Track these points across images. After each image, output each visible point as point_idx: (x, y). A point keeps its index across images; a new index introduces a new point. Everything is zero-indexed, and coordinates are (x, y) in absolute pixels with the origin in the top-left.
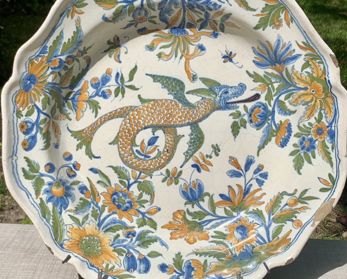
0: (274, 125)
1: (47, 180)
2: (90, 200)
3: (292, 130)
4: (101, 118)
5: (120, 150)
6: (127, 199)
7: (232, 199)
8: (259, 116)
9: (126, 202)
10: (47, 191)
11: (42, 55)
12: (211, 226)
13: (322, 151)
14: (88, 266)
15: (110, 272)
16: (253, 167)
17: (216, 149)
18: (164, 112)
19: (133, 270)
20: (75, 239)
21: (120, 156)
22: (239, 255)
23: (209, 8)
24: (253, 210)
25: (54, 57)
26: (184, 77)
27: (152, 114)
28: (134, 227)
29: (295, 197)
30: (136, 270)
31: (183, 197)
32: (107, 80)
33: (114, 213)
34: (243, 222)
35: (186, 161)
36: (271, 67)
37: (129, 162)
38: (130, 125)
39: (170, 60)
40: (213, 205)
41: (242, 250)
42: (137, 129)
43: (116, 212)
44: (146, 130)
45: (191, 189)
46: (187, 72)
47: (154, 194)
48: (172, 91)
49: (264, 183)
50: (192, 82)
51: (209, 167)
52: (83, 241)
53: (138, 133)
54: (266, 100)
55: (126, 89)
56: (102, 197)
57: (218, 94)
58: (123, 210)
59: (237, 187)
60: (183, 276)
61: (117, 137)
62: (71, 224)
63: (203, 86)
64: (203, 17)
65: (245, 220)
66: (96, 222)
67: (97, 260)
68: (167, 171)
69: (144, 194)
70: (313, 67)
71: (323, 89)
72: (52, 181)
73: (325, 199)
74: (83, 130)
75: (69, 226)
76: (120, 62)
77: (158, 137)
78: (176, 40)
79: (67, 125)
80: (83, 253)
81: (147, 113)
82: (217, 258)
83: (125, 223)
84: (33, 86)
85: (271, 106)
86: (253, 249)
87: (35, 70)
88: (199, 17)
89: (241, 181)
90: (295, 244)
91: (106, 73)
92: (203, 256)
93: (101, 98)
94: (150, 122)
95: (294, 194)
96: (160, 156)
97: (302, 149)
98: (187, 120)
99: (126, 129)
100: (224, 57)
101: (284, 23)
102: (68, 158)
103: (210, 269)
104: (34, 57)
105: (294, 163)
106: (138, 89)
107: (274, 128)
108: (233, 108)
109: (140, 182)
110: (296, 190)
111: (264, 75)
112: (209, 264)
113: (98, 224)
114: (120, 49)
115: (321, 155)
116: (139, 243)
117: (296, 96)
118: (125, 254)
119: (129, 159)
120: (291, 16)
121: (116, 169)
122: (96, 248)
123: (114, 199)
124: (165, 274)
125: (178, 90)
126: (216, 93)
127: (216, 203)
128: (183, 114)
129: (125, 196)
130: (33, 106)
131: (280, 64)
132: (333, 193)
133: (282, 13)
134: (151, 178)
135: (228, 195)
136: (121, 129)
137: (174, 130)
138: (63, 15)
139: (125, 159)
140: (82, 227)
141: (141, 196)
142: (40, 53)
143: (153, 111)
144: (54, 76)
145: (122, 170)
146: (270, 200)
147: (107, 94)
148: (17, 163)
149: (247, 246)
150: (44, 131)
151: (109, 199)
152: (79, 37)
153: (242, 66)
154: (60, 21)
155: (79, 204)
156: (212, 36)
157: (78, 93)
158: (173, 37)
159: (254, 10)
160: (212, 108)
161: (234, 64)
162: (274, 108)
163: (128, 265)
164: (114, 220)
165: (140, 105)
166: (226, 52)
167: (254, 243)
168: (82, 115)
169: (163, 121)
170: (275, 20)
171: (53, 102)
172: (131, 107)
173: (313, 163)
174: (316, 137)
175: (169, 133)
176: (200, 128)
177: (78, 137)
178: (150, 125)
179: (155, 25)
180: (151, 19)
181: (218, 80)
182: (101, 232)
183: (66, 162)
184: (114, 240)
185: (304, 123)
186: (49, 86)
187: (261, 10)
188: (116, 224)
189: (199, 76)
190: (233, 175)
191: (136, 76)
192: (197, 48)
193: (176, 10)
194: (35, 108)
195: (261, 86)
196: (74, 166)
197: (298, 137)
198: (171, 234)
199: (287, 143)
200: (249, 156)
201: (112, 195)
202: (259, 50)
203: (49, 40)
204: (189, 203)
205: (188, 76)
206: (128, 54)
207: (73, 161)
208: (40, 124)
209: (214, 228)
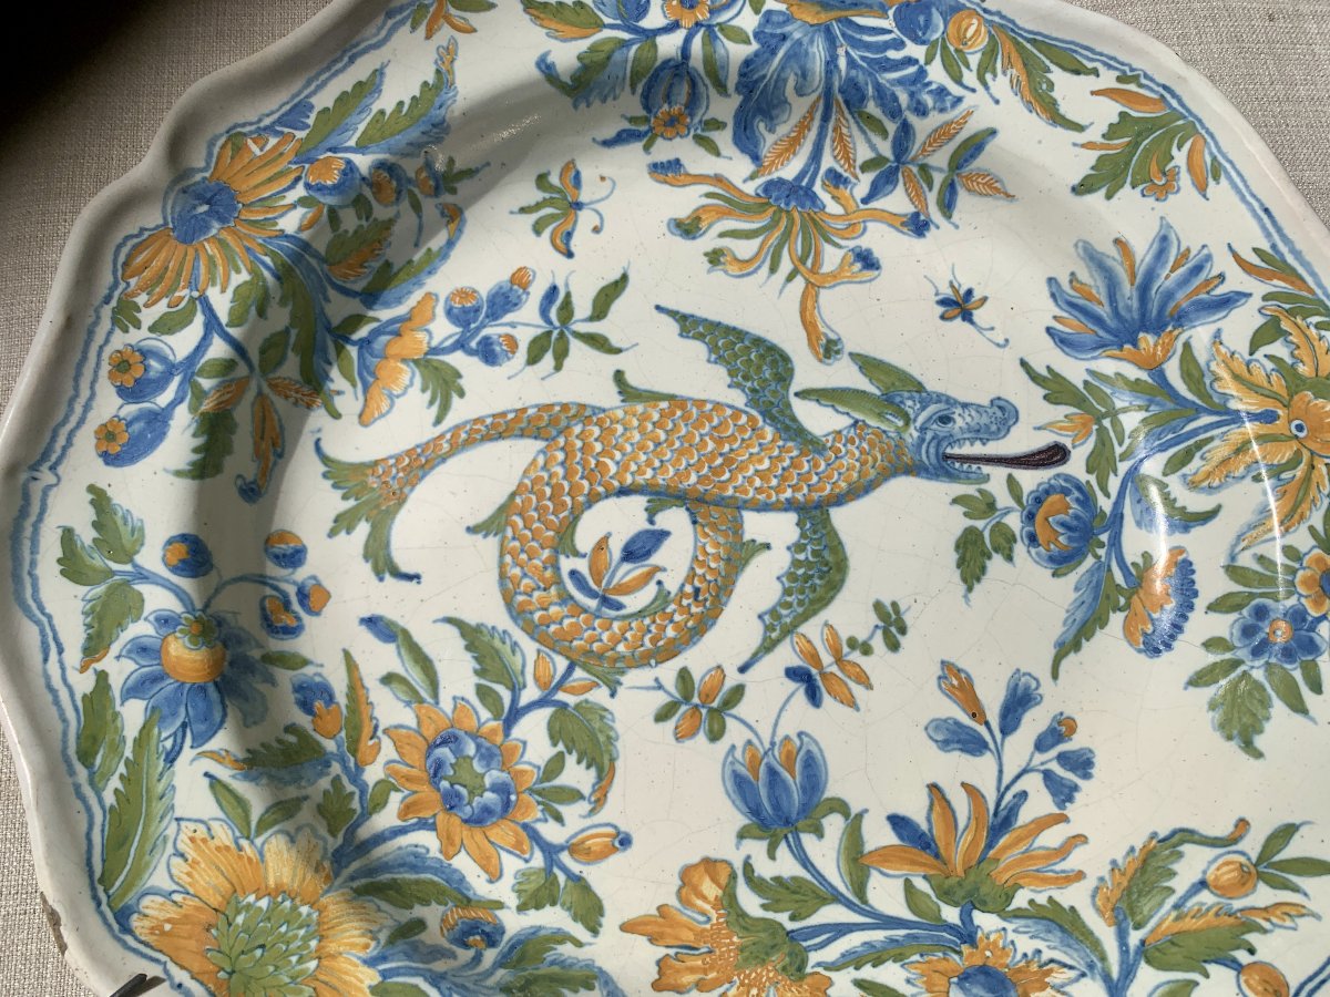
0: (1121, 569)
1: (157, 600)
2: (330, 746)
3: (1197, 587)
4: (457, 427)
5: (508, 559)
6: (495, 773)
7: (941, 845)
8: (1063, 524)
9: (487, 786)
11: (286, 130)
12: (843, 955)
16: (1034, 722)
17: (892, 624)
18: (706, 445)
20: (204, 896)
21: (502, 585)
23: (919, 102)
24: (1032, 902)
25: (330, 150)
26: (792, 341)
27: (658, 444)
28: (500, 905)
29: (1243, 853)
31: (733, 802)
32: (508, 303)
33: (423, 825)
34: (988, 953)
36: (1117, 352)
37: (531, 613)
38: (566, 470)
39: (752, 277)
40: (857, 860)
42: (591, 490)
43: (434, 823)
44: (624, 500)
45: (772, 772)
46: (809, 325)
47: (613, 769)
48: (746, 378)
50: (820, 361)
51: (857, 690)
52: (238, 912)
53: (590, 507)
54: (1089, 471)
55: (577, 348)
56: (387, 744)
57: (915, 420)
58: (466, 821)
59: (963, 794)
61: (504, 510)
62: (205, 818)
63: (861, 382)
64: (885, 148)
65: (995, 942)
66: (330, 839)
68: (684, 676)
69: (571, 760)
70: (1295, 340)
72: (178, 608)
74: (376, 463)
75: (192, 826)
76: (570, 255)
77: (664, 534)
78: (780, 218)
79: (319, 430)
80: (222, 975)
81: (637, 437)
83: (462, 879)
84: (215, 227)
85: (1108, 495)
87: (242, 175)
88: (873, 147)
89: (981, 771)
91: (513, 280)
93: (475, 361)
94: (644, 473)
95: (1233, 840)
96: (664, 609)
98: (789, 491)
99: (548, 484)
100: (944, 302)
101: (1185, 179)
102: (284, 556)
104: (253, 128)
105: (1217, 715)
106: (619, 351)
107: (1119, 578)
108: (969, 478)
109: (564, 705)
110: (1242, 825)
111: (1086, 383)
113: (337, 851)
114: (576, 216)
116: (509, 978)
117: (1219, 449)
119: (534, 600)
120: (1214, 159)
121: (474, 637)
122: (294, 959)
123: (439, 764)
125: (766, 380)
126: (907, 414)
127: (870, 852)
128: (776, 466)
129: (488, 756)
130: (192, 300)
131: (1157, 328)
133: (1179, 148)
134: (613, 695)
135: (924, 826)
136: (527, 481)
137: (735, 518)
138: (399, 17)
139: (520, 598)
140: (252, 842)
141: (556, 766)
142: (279, 121)
143: (662, 436)
144: (309, 216)
145: (497, 643)
146: (1109, 867)
147: (498, 349)
148: (50, 501)
150: (207, 406)
151: (416, 757)
152: (437, 104)
153: (1007, 341)
154: (384, 33)
155: (275, 745)
156: (905, 230)
157: (388, 330)
158: (771, 211)
159: (1079, 128)
160: (886, 464)
161: (980, 330)
162: (1118, 505)
164: (416, 855)
165: (617, 408)
166: (952, 286)
168: (384, 408)
169: (693, 478)
170: (1154, 168)
171: (280, 318)
172: (583, 406)
173: (1311, 713)
174: (1317, 603)
175: (714, 527)
176: (833, 530)
177: (350, 484)
178: (642, 482)
179: (714, 158)
180: (703, 130)
181: (915, 372)
182: (340, 887)
183: (273, 570)
184: (391, 941)
185: (1260, 550)
186: (281, 248)
187: (1105, 129)
188: (423, 876)
189: (850, 345)
190: (953, 742)
191: (618, 307)
192: (851, 257)
193: (799, 107)
194: (199, 307)
195: (1071, 421)
196: (303, 595)
197: (1227, 612)
198: (658, 963)
199: (1173, 637)
200: (1018, 670)
201: (432, 746)
202: (1073, 288)
203: (324, 84)
204: (757, 832)
205: (809, 339)
206: (602, 233)
207: (301, 574)
208: (201, 373)
209: (857, 968)
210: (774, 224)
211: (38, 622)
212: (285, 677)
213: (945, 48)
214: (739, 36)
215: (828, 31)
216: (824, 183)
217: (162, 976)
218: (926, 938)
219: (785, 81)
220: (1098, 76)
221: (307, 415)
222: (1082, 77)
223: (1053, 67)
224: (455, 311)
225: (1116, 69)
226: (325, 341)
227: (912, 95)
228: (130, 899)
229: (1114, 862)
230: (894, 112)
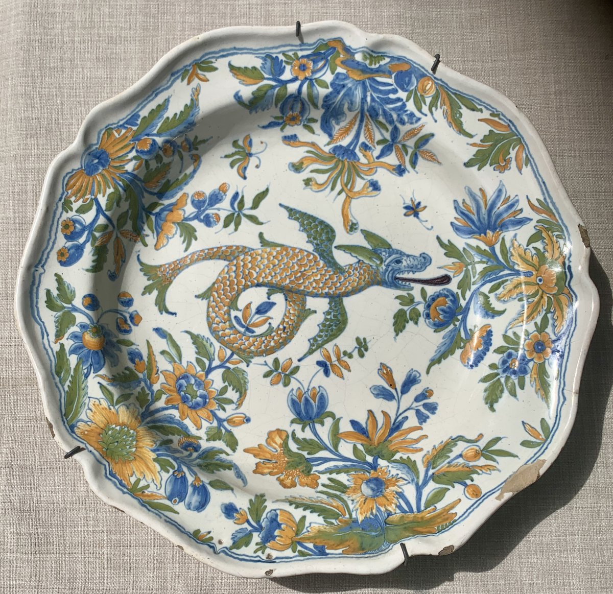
0: (464, 331)
1: (81, 318)
2: (141, 376)
3: (492, 342)
4: (193, 253)
5: (211, 309)
6: (201, 391)
7: (370, 433)
8: (443, 310)
9: (198, 395)
10: (75, 336)
11: (129, 126)
12: (326, 469)
13: (537, 379)
14: (106, 473)
15: (138, 493)
16: (415, 390)
18: (294, 267)
19: (178, 500)
20: (98, 423)
21: (208, 319)
22: (363, 521)
23: (401, 119)
24: (401, 458)
25: (146, 135)
26: (337, 223)
27: (274, 266)
28: (200, 438)
29: (478, 446)
30: (183, 503)
31: (291, 410)
32: (217, 199)
33: (174, 407)
34: (380, 474)
35: (311, 352)
36: (478, 237)
37: (218, 332)
38: (236, 274)
39: (322, 192)
40: (336, 435)
41: (368, 515)
42: (245, 283)
43: (178, 407)
44: (259, 289)
45: (307, 400)
46: (345, 216)
47: (245, 393)
48: (314, 239)
49: (428, 420)
50: (348, 233)
51: (345, 372)
52: (109, 430)
53: (244, 291)
54: (458, 288)
55: (244, 221)
56: (162, 376)
57: (385, 261)
58: (190, 407)
59: (382, 415)
60: (258, 533)
61: (210, 289)
62: (98, 397)
63: (364, 243)
64: (388, 136)
66: (140, 409)
67: (124, 468)
68: (276, 361)
69: (230, 389)
70: (546, 242)
71: (557, 279)
72: (88, 322)
73: (529, 459)
74: (161, 266)
75: (94, 400)
76: (245, 178)
77: (274, 304)
78: (338, 165)
79: (139, 251)
80: (104, 449)
81: (266, 262)
82: (323, 518)
83: (187, 428)
84: (101, 168)
85: (465, 299)
86: (388, 516)
87: (111, 146)
88: (382, 135)
89: (391, 407)
90: (462, 523)
91: (219, 189)
92: (301, 509)
93: (202, 224)
94: (268, 278)
95: (476, 441)
96: (270, 334)
97: (504, 371)
98: (327, 289)
99: (228, 280)
100: (406, 208)
101: (513, 164)
102: (125, 302)
103: (307, 534)
104: (115, 126)
105: (486, 394)
106: (262, 224)
107: (463, 335)
108: (404, 288)
109: (229, 368)
110: (481, 436)
111: (464, 249)
112: (308, 525)
113: (142, 414)
114: (249, 160)
115: (534, 386)
116: (201, 462)
117: (509, 285)
118: (171, 471)
119: (220, 327)
120: (527, 156)
121: (196, 339)
122: (128, 447)
123: (181, 386)
124: (231, 522)
125: (323, 240)
126: (382, 258)
127: (342, 433)
128: (323, 278)
129: (199, 385)
130: (92, 199)
131: (494, 230)
132: (544, 452)
133: (513, 149)
134: (248, 366)
135: (364, 426)
136: (220, 278)
137: (303, 299)
138: (176, 76)
139: (214, 326)
140: (114, 407)
141: (224, 390)
142: (126, 123)
143: (277, 262)
144: (137, 164)
145: (205, 342)
146: (432, 447)
147: (212, 220)
148: (42, 279)
149: (378, 510)
150: (97, 244)
151: (172, 382)
152: (191, 114)
153: (432, 227)
154: (170, 83)
155: (122, 374)
156: (394, 172)
157: (167, 209)
158: (335, 160)
159: (471, 136)
160: (369, 279)
161: (421, 221)
162: (468, 304)
163: (173, 490)
164: (171, 418)
165: (259, 249)
166: (412, 200)
167: (392, 508)
168: (165, 243)
169: (288, 281)
170: (501, 157)
171: (125, 206)
172: (245, 247)
173: (518, 397)
174: (531, 354)
175: (294, 302)
176: (343, 306)
177: (151, 274)
178: (267, 281)
179: (312, 135)
180: (307, 122)
181: (389, 240)
182: (143, 425)
183: (121, 307)
184: (161, 445)
185: (515, 330)
186: (126, 177)
187: (482, 137)
188: (173, 425)
189: (362, 226)
190: (381, 395)
191: (263, 204)
192: (368, 184)
193: (350, 116)
194: (94, 203)
195: (455, 265)
196: (132, 318)
197: (500, 354)
198: (256, 464)
199: (479, 362)
200: (412, 369)
201: (178, 379)
202: (464, 206)
203: (145, 106)
204: (298, 421)
205: (344, 223)
206: (260, 168)
207: (131, 309)
208: (95, 230)
209: (330, 474)
210: (336, 167)
211: (40, 324)
212: (125, 349)
213: (416, 94)
214: (324, 85)
215: (364, 83)
216: (360, 149)
217: (85, 447)
218: (358, 466)
219: (344, 105)
220: (482, 112)
221: (134, 245)
222: (475, 112)
223: (463, 107)
224: (195, 202)
225: (490, 110)
226: (142, 214)
227: (399, 115)
228: (74, 422)
229: (434, 446)
230: (391, 122)
